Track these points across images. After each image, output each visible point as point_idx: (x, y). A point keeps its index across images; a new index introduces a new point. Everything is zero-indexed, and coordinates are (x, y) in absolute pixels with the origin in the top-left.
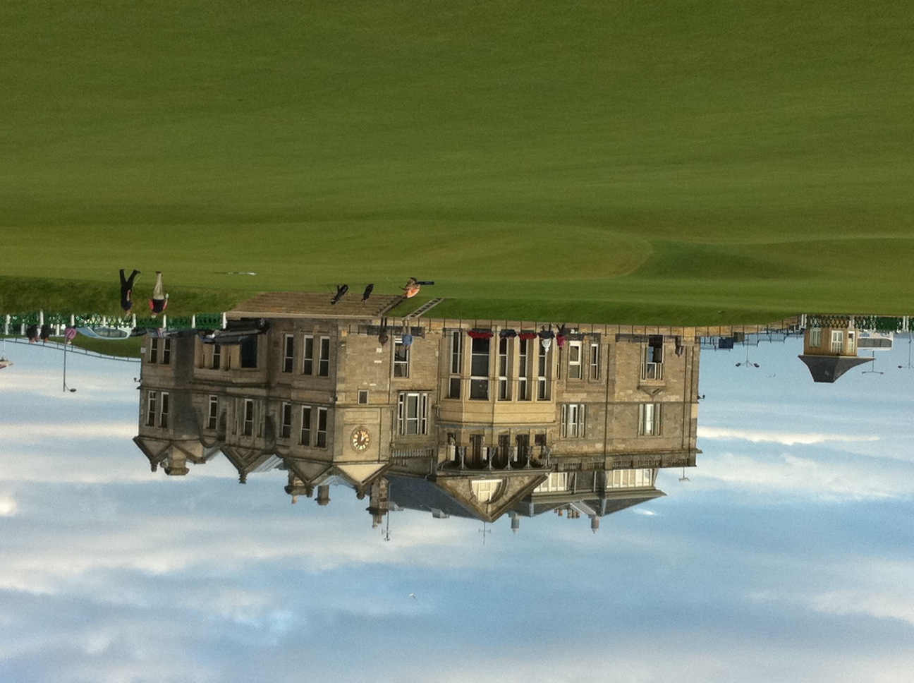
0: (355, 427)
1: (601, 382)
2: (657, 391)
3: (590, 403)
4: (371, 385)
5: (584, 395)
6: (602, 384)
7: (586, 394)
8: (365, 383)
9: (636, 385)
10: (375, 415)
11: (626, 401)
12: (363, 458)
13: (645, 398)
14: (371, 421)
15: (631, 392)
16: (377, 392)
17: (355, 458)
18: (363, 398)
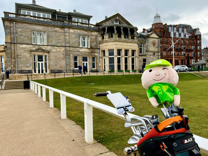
0: (155, 47)
1: (73, 55)
2: (37, 50)
3: (78, 47)
4: (152, 57)
5: (81, 50)
6: (72, 54)
7: (80, 51)
8: (154, 57)
9: (51, 53)
10: (151, 49)
11: (56, 47)
12: (153, 39)
13: (44, 47)
14: (152, 48)
15: (53, 50)
16: (151, 55)
17: (155, 39)
18: (154, 54)
